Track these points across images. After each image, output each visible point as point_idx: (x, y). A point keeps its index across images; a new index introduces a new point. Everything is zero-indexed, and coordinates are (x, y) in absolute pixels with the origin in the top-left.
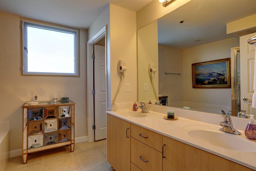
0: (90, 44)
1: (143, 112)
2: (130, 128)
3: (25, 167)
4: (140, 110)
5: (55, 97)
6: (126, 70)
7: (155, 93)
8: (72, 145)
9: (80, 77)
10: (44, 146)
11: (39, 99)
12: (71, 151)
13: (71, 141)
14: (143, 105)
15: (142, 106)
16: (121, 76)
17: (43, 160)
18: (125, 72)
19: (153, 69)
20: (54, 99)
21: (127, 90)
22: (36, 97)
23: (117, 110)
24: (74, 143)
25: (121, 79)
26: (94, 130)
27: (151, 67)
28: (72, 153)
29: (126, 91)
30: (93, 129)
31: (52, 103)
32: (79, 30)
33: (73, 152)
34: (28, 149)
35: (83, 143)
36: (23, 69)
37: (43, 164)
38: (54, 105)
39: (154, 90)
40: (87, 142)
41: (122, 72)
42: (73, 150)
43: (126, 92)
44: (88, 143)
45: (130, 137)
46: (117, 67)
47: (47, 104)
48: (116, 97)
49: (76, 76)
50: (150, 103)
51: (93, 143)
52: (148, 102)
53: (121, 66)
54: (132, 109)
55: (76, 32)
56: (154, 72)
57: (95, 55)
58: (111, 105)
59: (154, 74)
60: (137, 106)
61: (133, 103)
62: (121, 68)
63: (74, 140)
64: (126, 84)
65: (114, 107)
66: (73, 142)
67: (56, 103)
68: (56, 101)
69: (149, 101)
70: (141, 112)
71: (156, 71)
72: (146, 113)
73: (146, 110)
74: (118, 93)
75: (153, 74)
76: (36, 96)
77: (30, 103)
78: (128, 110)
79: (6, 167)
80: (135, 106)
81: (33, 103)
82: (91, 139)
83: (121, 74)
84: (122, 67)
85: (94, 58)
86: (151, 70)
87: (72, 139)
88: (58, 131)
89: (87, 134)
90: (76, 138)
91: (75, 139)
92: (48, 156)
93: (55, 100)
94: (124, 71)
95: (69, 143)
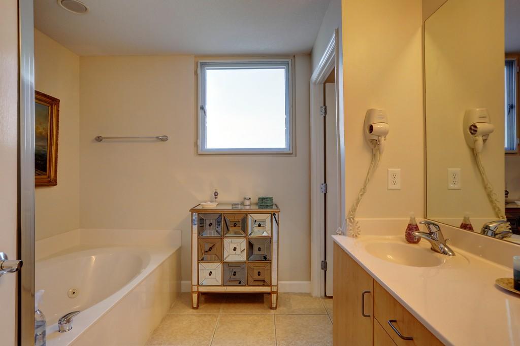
0: (315, 83)
1: (433, 250)
2: (372, 291)
3: (194, 315)
4: (425, 243)
5: (248, 197)
6: (385, 133)
7: (489, 196)
8: (274, 296)
9: (296, 156)
10: (223, 285)
11: (221, 198)
12: (271, 308)
13: (270, 285)
14: (433, 229)
15: (431, 233)
16: (372, 149)
17: (221, 311)
18: (382, 139)
19: (479, 126)
20: (245, 199)
21: (391, 186)
22: (216, 194)
23: (359, 236)
24: (277, 292)
25: (374, 156)
26: (323, 271)
27: (474, 120)
28: (272, 311)
29: (389, 188)
30: (323, 269)
31: (240, 207)
32: (294, 56)
33: (275, 309)
34: (198, 285)
35: (301, 294)
36: (199, 143)
37: (218, 318)
38: (240, 212)
39: (485, 188)
40: (309, 295)
41: (376, 138)
42: (275, 305)
43: (388, 190)
44: (312, 296)
45: (372, 317)
46: (363, 125)
47: (230, 207)
48: (357, 203)
49: (289, 154)
50: (466, 226)
51: (321, 299)
52: (460, 221)
53: (371, 123)
54: (404, 236)
55: (288, 63)
56: (486, 135)
57: (326, 105)
58: (346, 220)
59: (484, 141)
60: (417, 229)
61: (406, 221)
62: (371, 129)
63: (277, 286)
64: (389, 169)
65: (351, 228)
66: (275, 289)
67: (248, 207)
68: (247, 203)
69: (463, 218)
70: (427, 250)
71: (491, 132)
72: (445, 253)
73: (442, 246)
74: (364, 192)
75: (480, 139)
76: (216, 192)
77: (204, 205)
78: (390, 237)
79: (172, 306)
80: (412, 228)
81: (211, 205)
82: (318, 291)
83: (373, 144)
84: (375, 126)
85: (326, 113)
86: (473, 129)
87: (274, 282)
88: (247, 262)
89: (309, 278)
90: (281, 281)
91: (279, 282)
92: (232, 305)
93: (246, 201)
94: (379, 136)
95: (266, 289)
